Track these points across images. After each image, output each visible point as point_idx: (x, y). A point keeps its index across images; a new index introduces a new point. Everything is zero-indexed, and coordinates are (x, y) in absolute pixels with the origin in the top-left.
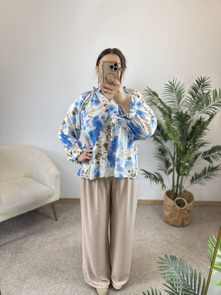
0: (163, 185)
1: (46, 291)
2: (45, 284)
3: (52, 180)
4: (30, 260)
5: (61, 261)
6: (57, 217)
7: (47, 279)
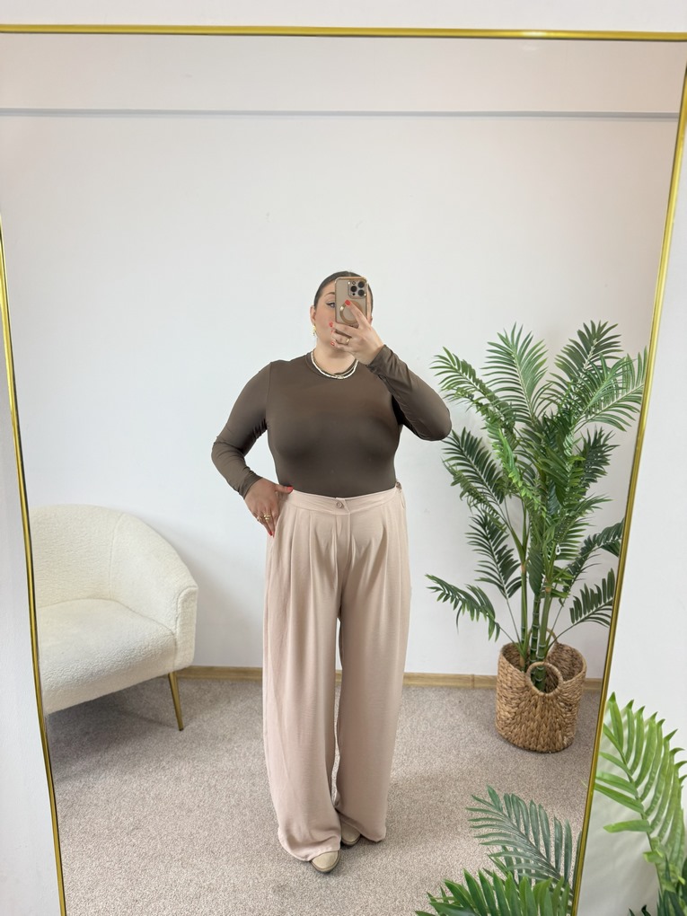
0: (493, 624)
3: (174, 605)
6: (184, 721)
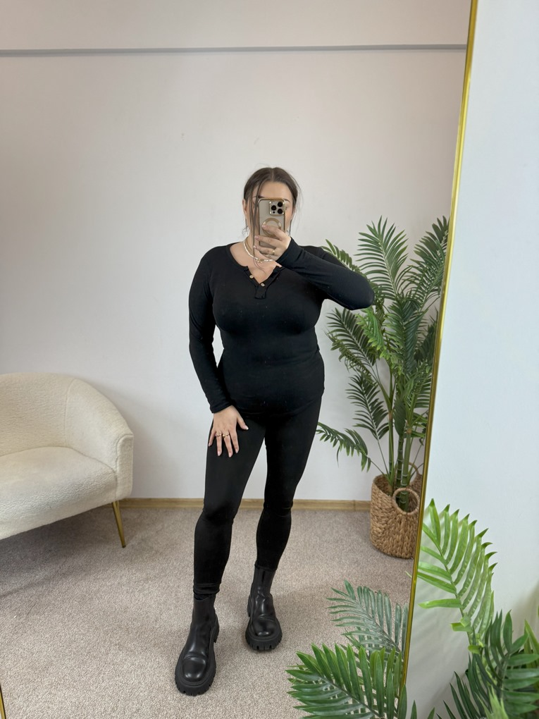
0: (366, 460)
1: (93, 691)
2: (91, 677)
4: (60, 628)
5: (130, 630)
7: (95, 667)
